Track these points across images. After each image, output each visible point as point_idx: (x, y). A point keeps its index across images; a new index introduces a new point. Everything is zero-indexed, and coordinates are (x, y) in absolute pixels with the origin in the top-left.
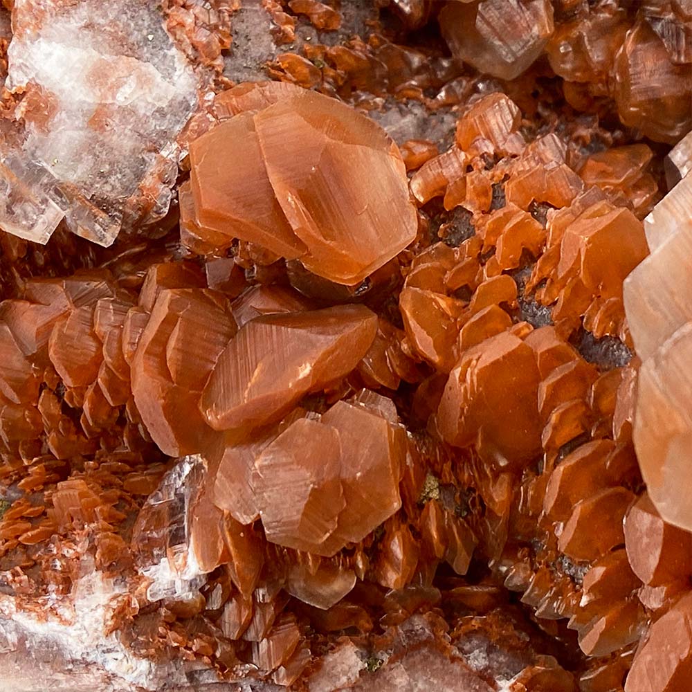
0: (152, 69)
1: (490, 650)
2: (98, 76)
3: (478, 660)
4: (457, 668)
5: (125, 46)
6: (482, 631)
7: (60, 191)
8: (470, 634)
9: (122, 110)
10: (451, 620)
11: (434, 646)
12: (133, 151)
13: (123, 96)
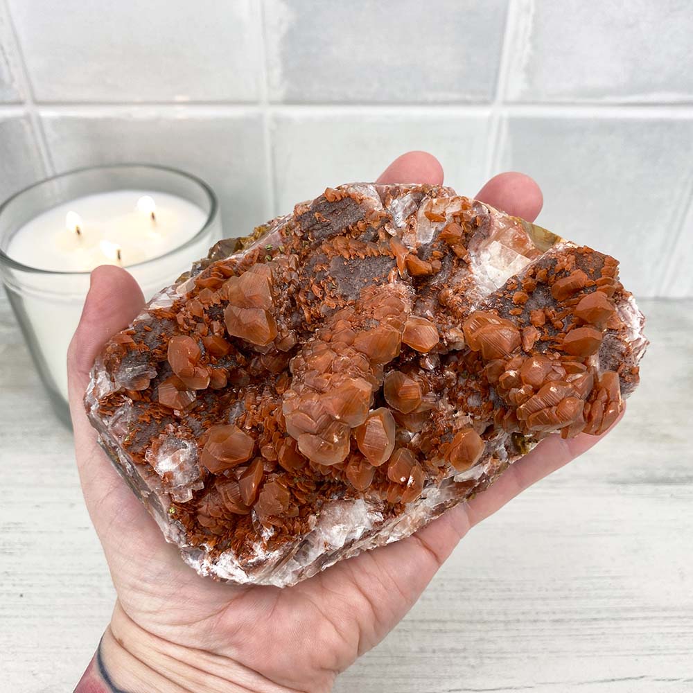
0: (182, 449)
1: (336, 494)
2: (174, 460)
3: (336, 498)
4: (333, 502)
5: (174, 450)
6: (331, 492)
7: (187, 486)
8: (330, 495)
9: (184, 462)
10: (324, 495)
11: (325, 502)
12: (193, 467)
13: (182, 459)
